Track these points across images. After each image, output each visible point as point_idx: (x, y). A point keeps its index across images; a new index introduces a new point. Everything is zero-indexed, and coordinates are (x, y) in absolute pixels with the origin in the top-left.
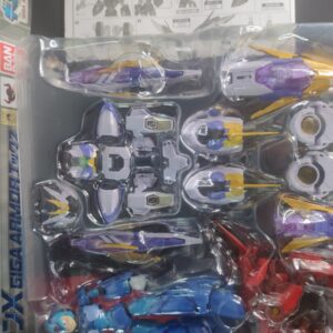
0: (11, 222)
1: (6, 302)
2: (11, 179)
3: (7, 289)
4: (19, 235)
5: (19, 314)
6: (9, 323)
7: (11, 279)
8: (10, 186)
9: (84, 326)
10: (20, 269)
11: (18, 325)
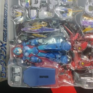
0: (4, 22)
1: (2, 44)
2: (5, 9)
3: (2, 41)
4: (6, 27)
5: (5, 50)
6: (2, 51)
7: (3, 39)
8: (5, 11)
9: (24, 51)
10: (6, 36)
11: (5, 53)
